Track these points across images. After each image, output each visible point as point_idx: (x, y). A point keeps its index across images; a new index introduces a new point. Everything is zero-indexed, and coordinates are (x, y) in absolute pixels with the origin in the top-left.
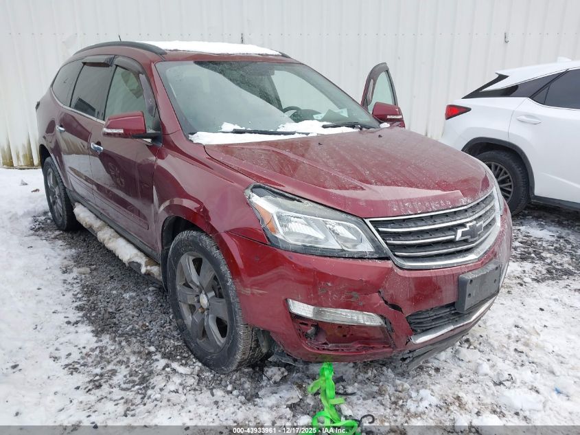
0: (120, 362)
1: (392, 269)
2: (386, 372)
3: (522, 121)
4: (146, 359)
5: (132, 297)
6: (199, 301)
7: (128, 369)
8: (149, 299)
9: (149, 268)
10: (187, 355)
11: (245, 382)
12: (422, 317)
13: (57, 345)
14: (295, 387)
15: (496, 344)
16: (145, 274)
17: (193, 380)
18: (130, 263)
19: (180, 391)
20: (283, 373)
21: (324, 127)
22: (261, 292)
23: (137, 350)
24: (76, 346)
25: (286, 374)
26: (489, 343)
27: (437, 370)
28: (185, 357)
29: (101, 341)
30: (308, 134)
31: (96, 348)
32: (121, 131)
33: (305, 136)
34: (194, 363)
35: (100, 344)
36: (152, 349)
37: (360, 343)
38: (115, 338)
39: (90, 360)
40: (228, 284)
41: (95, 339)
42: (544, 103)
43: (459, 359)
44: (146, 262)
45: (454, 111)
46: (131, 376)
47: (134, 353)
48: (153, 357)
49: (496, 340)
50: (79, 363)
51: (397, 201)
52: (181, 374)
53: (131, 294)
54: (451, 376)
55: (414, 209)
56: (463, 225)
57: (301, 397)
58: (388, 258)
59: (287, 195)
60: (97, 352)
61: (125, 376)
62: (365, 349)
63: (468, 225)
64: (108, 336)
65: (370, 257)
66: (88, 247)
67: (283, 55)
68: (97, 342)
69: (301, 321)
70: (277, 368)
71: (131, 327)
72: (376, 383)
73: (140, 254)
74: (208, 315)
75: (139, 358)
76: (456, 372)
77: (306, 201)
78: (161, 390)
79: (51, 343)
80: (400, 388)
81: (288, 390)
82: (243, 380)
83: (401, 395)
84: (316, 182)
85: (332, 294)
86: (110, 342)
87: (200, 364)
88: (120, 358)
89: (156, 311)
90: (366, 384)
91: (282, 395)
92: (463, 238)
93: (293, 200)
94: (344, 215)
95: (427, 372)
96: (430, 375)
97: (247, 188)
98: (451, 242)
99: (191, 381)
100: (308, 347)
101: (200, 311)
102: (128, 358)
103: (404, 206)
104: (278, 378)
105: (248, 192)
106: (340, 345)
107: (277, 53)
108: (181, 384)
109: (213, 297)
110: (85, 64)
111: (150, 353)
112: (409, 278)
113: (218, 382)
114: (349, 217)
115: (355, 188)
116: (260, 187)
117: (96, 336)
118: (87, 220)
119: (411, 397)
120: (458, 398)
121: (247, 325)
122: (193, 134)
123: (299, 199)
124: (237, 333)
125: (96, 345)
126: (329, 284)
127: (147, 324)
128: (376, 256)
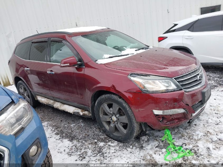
0: (85, 148)
1: (184, 93)
2: (180, 129)
3: (187, 39)
4: (95, 145)
5: (74, 126)
6: (112, 119)
7: (91, 150)
8: (82, 124)
9: (84, 112)
10: (110, 140)
11: (135, 144)
12: (194, 107)
13: (58, 148)
14: (155, 141)
15: (208, 113)
16: (82, 115)
17: (118, 148)
18: (73, 113)
19: (116, 152)
20: (147, 137)
21: (136, 50)
22: (142, 110)
23: (90, 143)
24: (65, 147)
25: (149, 137)
26: (206, 113)
27: (195, 125)
28: (110, 141)
29: (74, 143)
30: (133, 54)
31: (73, 146)
32: (69, 64)
33: (132, 55)
34: (114, 142)
35: (73, 144)
36: (96, 141)
37: (177, 120)
38: (79, 141)
39: (73, 150)
40: (128, 110)
41: (71, 143)
42: (193, 31)
43: (200, 120)
44: (81, 111)
45: (161, 39)
46: (93, 152)
47: (89, 144)
48: (98, 144)
49: (208, 112)
50: (70, 152)
51: (179, 70)
52: (113, 146)
53: (73, 125)
54: (201, 126)
55: (185, 72)
56: (198, 75)
57: (158, 143)
58: (182, 90)
59: (144, 75)
60: (74, 147)
61: (91, 152)
62: (179, 121)
63: (200, 74)
64: (75, 141)
65: (177, 90)
66: (44, 112)
67: (108, 28)
68: (72, 144)
69: (158, 117)
70: (145, 136)
71: (81, 136)
72: (180, 133)
73: (77, 109)
74: (117, 123)
75: (92, 145)
76: (202, 124)
77: (151, 76)
78: (109, 153)
79: (55, 148)
80: (189, 133)
81: (153, 142)
82: (134, 143)
83: (190, 135)
84: (151, 69)
85: (169, 105)
86: (77, 143)
87: (117, 142)
88: (84, 147)
89: (87, 128)
90: (176, 134)
91: (152, 144)
92: (200, 79)
93: (147, 76)
94: (166, 78)
95: (193, 126)
96: (194, 127)
97: (128, 75)
98: (196, 80)
99: (117, 148)
100: (162, 125)
101: (113, 122)
102: (88, 146)
103: (182, 71)
104: (146, 139)
105: (129, 77)
106: (171, 122)
107: (106, 28)
108: (115, 150)
109: (119, 116)
110: (32, 43)
111: (96, 143)
112: (189, 95)
113: (126, 146)
114: (168, 78)
115: (165, 68)
116: (132, 74)
117: (71, 142)
118: (46, 101)
119: (194, 135)
120: (208, 131)
121: (137, 122)
122: (97, 61)
123: (149, 75)
124: (134, 126)
125: (73, 145)
126: (167, 102)
127: (87, 133)
128: (178, 89)
